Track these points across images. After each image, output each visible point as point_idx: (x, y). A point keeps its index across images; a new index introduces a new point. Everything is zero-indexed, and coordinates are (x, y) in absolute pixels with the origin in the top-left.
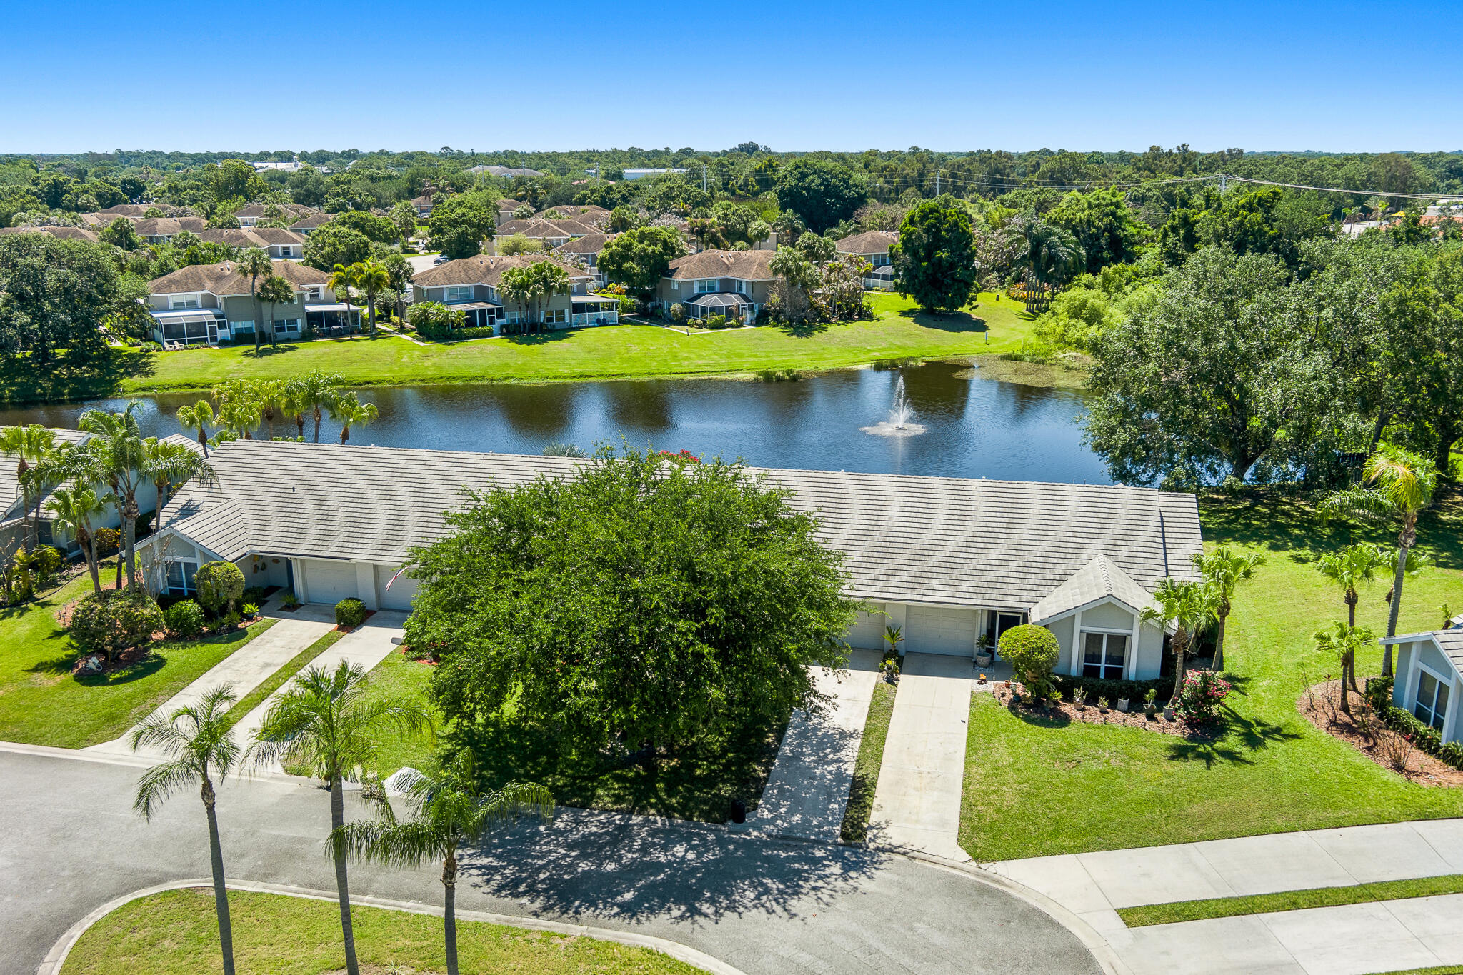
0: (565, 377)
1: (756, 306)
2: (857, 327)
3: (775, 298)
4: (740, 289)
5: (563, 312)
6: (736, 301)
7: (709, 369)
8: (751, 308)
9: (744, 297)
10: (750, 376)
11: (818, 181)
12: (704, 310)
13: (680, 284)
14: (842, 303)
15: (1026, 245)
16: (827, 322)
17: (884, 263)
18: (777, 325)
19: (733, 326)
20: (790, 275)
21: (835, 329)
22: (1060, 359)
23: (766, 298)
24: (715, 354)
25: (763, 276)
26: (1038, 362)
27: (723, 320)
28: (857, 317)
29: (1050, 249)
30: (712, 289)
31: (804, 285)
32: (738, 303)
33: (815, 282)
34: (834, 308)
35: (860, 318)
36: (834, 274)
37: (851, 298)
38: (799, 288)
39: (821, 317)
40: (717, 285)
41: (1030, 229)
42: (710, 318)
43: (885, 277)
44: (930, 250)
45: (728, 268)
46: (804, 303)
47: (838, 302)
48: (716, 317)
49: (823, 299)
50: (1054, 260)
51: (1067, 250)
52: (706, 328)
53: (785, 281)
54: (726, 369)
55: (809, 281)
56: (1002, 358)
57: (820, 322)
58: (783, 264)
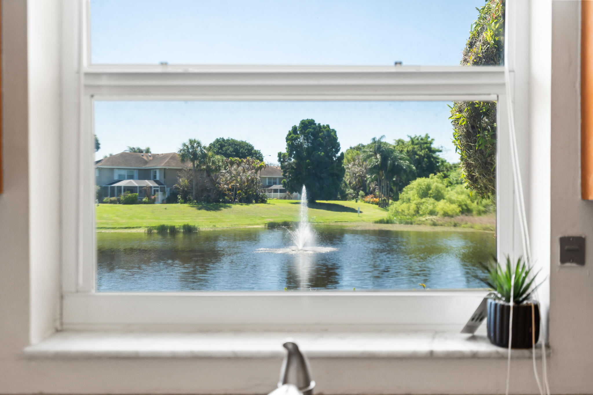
1: (168, 190)
2: (253, 207)
3: (183, 181)
4: (155, 177)
6: (149, 183)
8: (163, 191)
9: (156, 182)
11: (231, 149)
12: (120, 189)
13: (101, 169)
14: (242, 191)
15: (376, 158)
16: (229, 203)
17: (275, 183)
18: (185, 202)
19: (145, 203)
20: (197, 162)
21: (237, 207)
22: (424, 221)
23: (176, 181)
24: (117, 216)
25: (174, 166)
26: (407, 223)
27: (136, 197)
28: (254, 201)
29: (394, 162)
30: (131, 177)
31: (209, 171)
32: (151, 185)
33: (218, 169)
34: (236, 194)
35: (257, 202)
36: (235, 166)
37: (249, 186)
38: (205, 174)
39: (224, 199)
40: (136, 174)
41: (379, 147)
42: (124, 196)
43: (276, 191)
44: (310, 151)
45: (146, 162)
46: (209, 185)
47: (239, 190)
48: (130, 195)
49: (225, 184)
50: (396, 170)
51: (405, 164)
52: (120, 203)
53: (192, 168)
54: (124, 226)
55: (214, 167)
56: (376, 222)
57: (223, 202)
58: (190, 151)
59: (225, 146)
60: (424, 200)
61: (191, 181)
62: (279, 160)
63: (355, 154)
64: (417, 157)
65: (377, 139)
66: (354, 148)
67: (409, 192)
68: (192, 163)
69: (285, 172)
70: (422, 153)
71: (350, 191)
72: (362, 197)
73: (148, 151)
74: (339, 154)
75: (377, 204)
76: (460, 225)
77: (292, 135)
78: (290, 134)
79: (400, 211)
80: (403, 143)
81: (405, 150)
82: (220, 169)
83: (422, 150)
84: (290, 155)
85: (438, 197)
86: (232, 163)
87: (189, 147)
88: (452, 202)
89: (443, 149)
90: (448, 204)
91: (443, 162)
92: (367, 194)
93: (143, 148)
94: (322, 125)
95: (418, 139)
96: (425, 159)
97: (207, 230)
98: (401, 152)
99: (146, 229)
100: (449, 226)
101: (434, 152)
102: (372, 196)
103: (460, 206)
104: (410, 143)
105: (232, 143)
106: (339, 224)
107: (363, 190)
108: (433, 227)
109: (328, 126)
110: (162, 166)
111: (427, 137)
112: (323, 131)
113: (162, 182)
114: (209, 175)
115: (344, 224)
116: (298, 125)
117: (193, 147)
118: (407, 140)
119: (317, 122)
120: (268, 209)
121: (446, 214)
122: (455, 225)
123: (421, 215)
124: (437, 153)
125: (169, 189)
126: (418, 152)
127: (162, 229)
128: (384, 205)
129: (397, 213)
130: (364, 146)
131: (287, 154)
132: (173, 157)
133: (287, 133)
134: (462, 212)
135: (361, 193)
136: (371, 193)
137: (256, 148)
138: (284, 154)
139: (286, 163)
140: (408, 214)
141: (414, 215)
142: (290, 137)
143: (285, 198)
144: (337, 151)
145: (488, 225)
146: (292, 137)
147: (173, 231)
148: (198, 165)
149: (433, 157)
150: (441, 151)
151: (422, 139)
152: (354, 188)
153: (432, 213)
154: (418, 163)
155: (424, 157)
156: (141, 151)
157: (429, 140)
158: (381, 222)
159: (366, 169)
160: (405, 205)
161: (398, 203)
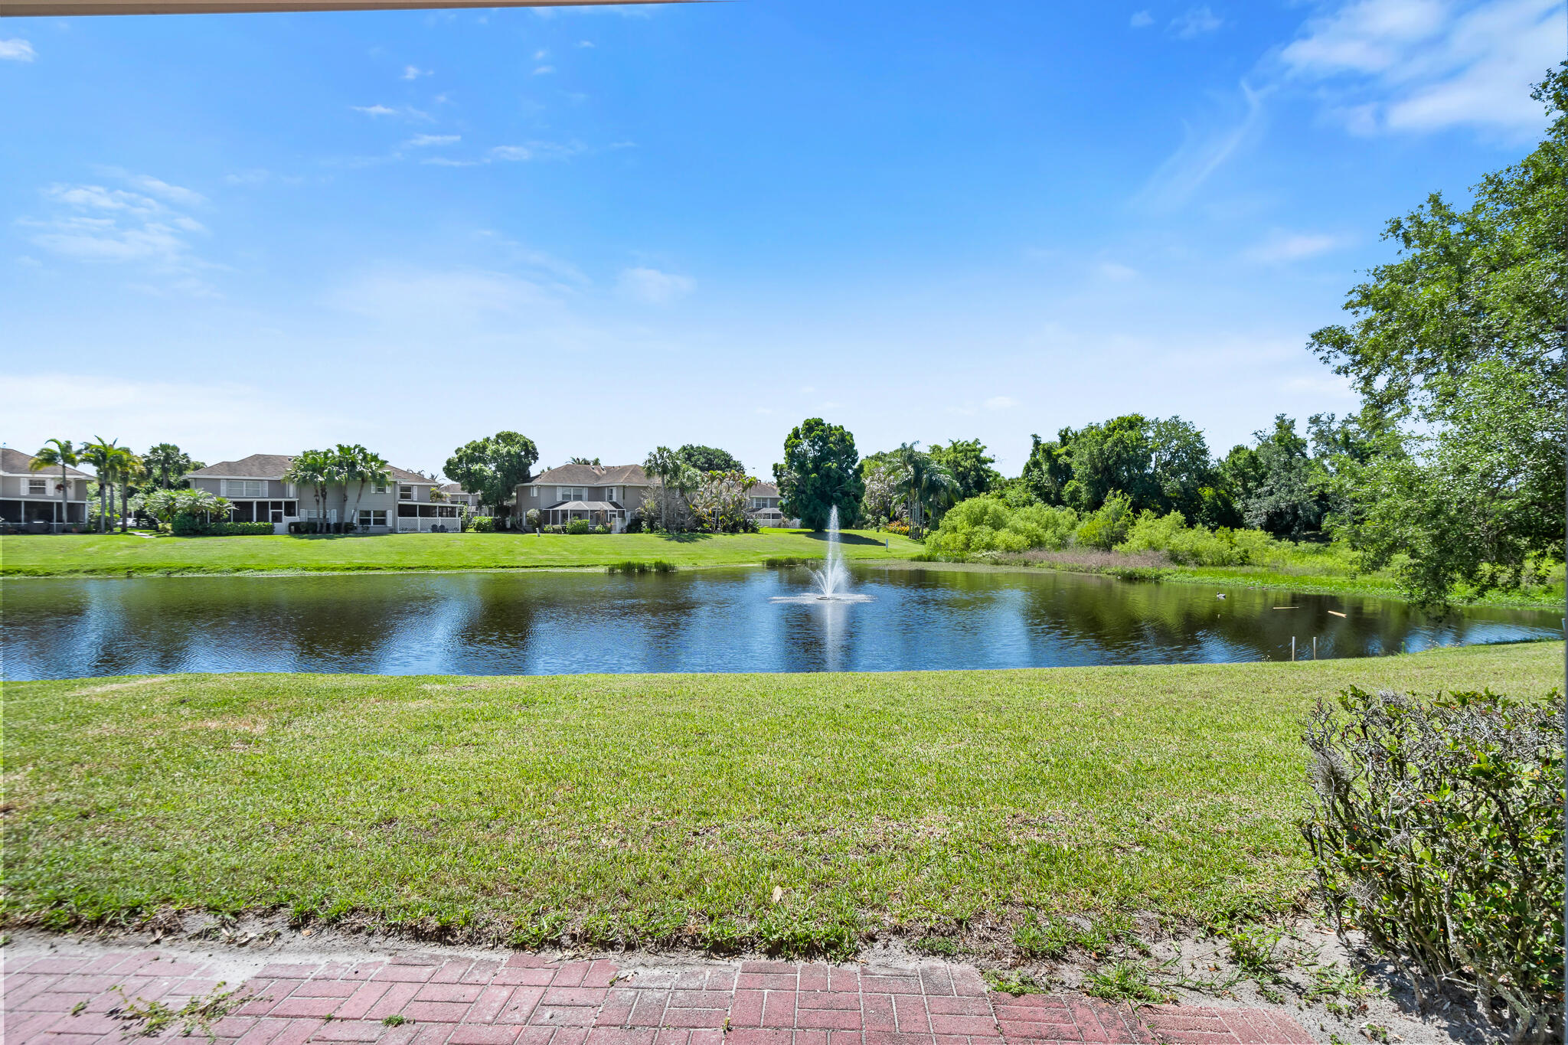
0: (334, 569)
1: (628, 515)
2: (741, 537)
3: (649, 503)
4: (611, 497)
5: (384, 514)
6: (604, 506)
7: (551, 563)
8: (622, 515)
9: (614, 504)
10: (602, 570)
11: (703, 460)
12: (565, 514)
13: (540, 487)
14: (726, 516)
15: (907, 471)
16: (710, 532)
17: (765, 506)
18: (651, 532)
19: (598, 532)
20: (667, 477)
21: (719, 538)
22: (980, 558)
23: (640, 503)
24: (566, 550)
25: (636, 482)
26: (956, 561)
27: (586, 524)
28: (742, 531)
29: (931, 476)
30: (578, 498)
31: (683, 489)
32: (606, 508)
33: (695, 486)
34: (717, 520)
35: (746, 532)
36: (715, 483)
37: (736, 510)
38: (678, 493)
39: (703, 527)
40: (585, 493)
41: (910, 457)
42: (571, 523)
43: (767, 516)
44: (818, 462)
45: (598, 478)
46: (683, 508)
47: (721, 515)
48: (578, 521)
49: (704, 507)
50: (934, 487)
51: (946, 478)
52: (565, 533)
53: (661, 485)
54: (576, 564)
55: (689, 484)
56: (913, 560)
57: (701, 531)
58: (659, 462)
59: (693, 455)
60: (976, 528)
61: (659, 504)
62: (775, 475)
63: (873, 465)
64: (961, 469)
65: (908, 446)
66: (872, 458)
67: (954, 518)
68: (660, 479)
69: (783, 490)
70: (968, 464)
71: (869, 517)
72: (885, 524)
73: (596, 462)
74: (856, 466)
75: (907, 534)
76: (1033, 565)
77: (793, 440)
78: (789, 439)
79: (942, 543)
80: (940, 449)
81: (944, 459)
82: (698, 487)
83: (967, 459)
84: (790, 467)
85: (997, 524)
86: (713, 478)
87: (658, 456)
88: (1017, 531)
89: (996, 459)
90: (1012, 535)
91: (997, 475)
92: (891, 520)
93: (591, 458)
94: (833, 425)
95: (962, 445)
96: (972, 473)
97: (687, 569)
98: (939, 461)
99: (607, 568)
100: (1016, 565)
101: (985, 462)
102: (898, 523)
103: (1028, 537)
104: (952, 450)
105: (704, 451)
106: (862, 562)
107: (885, 515)
108: (995, 566)
109: (842, 427)
110: (621, 481)
111: (977, 442)
112: (834, 434)
113: (621, 504)
114: (682, 495)
115: (868, 562)
116: (800, 426)
117: (662, 457)
118: (946, 445)
119: (826, 422)
120: (762, 540)
121: (1008, 549)
122: (1026, 564)
123: (974, 550)
124: (989, 464)
125: (629, 513)
126: (963, 463)
127: (628, 569)
128: (916, 536)
129: (938, 547)
130: (885, 455)
131: (786, 466)
132: (634, 470)
133: (786, 437)
134: (1031, 546)
135: (883, 519)
136: (896, 519)
137: (735, 458)
138: (782, 465)
139: (784, 478)
140: (955, 549)
141: (963, 550)
142: (790, 443)
143: (779, 526)
144: (854, 461)
145: (1076, 565)
146: (793, 443)
147: (643, 570)
148: (669, 481)
149: (983, 470)
150: (993, 461)
151: (968, 445)
152: (873, 513)
153: (989, 547)
154: (962, 477)
155: (971, 470)
156: (586, 463)
157: (979, 446)
158: (920, 559)
159: (889, 486)
160: (948, 537)
161: (939, 532)
